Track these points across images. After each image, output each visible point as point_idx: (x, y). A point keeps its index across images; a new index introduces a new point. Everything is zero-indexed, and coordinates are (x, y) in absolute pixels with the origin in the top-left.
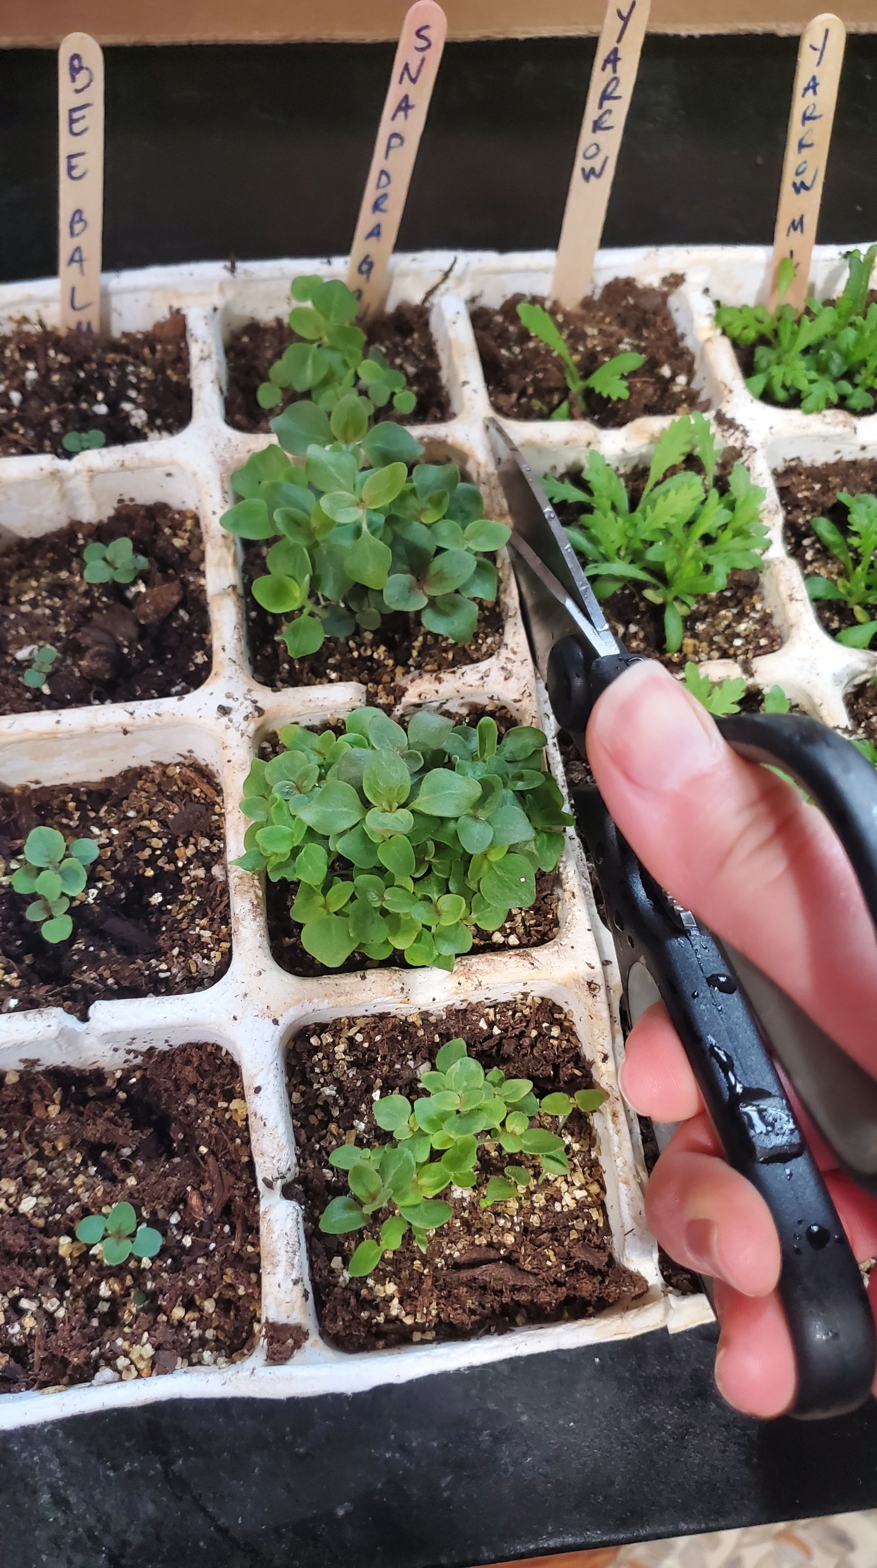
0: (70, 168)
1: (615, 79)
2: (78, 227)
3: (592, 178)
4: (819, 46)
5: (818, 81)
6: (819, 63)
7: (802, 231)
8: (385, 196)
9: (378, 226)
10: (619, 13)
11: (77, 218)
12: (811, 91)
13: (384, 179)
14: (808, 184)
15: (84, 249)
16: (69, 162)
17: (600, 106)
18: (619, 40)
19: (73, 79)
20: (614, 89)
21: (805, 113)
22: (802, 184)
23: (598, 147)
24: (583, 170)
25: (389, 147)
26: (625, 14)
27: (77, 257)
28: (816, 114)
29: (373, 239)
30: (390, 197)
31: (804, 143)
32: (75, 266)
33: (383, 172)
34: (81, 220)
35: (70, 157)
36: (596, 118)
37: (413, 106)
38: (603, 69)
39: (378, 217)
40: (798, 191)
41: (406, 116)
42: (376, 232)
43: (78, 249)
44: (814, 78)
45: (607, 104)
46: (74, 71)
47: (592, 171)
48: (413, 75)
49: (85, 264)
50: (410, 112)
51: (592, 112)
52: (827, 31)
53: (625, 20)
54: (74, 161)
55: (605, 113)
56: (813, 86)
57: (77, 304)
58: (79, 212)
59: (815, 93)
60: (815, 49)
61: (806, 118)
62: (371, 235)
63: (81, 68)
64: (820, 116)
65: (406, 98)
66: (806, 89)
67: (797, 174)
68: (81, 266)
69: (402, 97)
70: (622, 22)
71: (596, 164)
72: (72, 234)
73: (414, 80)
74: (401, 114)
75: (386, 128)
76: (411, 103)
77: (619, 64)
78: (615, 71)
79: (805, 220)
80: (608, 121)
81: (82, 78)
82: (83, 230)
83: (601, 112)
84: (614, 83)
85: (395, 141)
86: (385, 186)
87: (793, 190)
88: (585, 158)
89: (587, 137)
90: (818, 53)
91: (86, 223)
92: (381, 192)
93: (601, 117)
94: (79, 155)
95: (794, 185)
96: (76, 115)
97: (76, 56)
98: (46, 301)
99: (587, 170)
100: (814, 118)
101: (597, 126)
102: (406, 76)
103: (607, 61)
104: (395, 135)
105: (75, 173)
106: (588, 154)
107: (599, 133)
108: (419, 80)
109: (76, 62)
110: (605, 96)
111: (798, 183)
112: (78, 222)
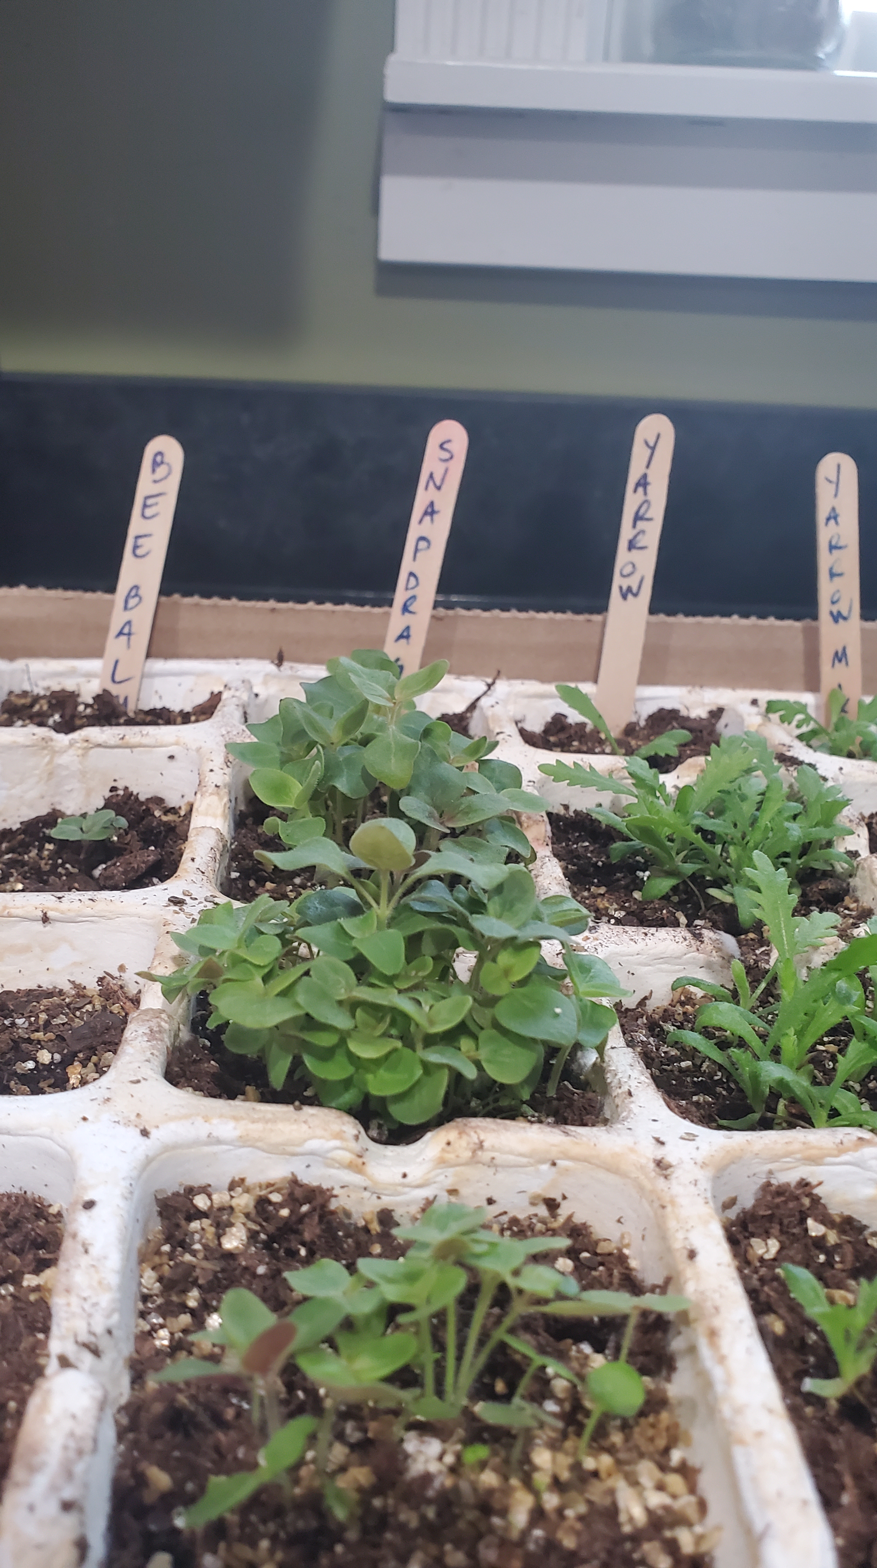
0: (136, 547)
1: (646, 501)
2: (132, 602)
3: (630, 597)
4: (834, 479)
5: (838, 511)
6: (836, 495)
7: (847, 664)
8: (414, 597)
9: (408, 628)
10: (647, 443)
11: (133, 593)
12: (832, 522)
13: (412, 579)
14: (845, 613)
15: (134, 624)
16: (136, 542)
17: (634, 526)
18: (648, 466)
19: (154, 471)
20: (646, 511)
21: (830, 542)
22: (839, 613)
23: (634, 566)
24: (621, 588)
25: (416, 550)
26: (652, 444)
27: (126, 631)
28: (841, 544)
29: (403, 641)
30: (418, 599)
31: (834, 571)
32: (123, 638)
33: (411, 574)
34: (136, 595)
35: (137, 537)
36: (631, 537)
37: (437, 512)
38: (635, 491)
39: (408, 619)
40: (836, 620)
41: (432, 520)
42: (405, 635)
43: (129, 623)
44: (833, 509)
45: (641, 525)
46: (155, 464)
47: (629, 589)
48: (438, 483)
49: (132, 637)
50: (435, 517)
51: (626, 532)
52: (839, 466)
53: (653, 449)
54: (140, 541)
55: (638, 533)
56: (833, 516)
57: (117, 679)
58: (136, 587)
59: (837, 523)
60: (830, 482)
61: (832, 548)
62: (401, 637)
63: (162, 463)
64: (845, 547)
65: (432, 504)
66: (828, 519)
67: (833, 603)
68: (129, 639)
69: (427, 503)
70: (649, 451)
71: (633, 582)
72: (126, 608)
73: (439, 488)
74: (427, 519)
75: (414, 531)
76: (436, 508)
77: (649, 488)
78: (645, 493)
79: (848, 652)
80: (642, 541)
81: (161, 471)
82: (137, 605)
83: (635, 532)
84: (645, 506)
85: (422, 544)
86: (413, 588)
87: (830, 619)
88: (623, 576)
89: (623, 556)
90: (834, 486)
91: (141, 599)
92: (410, 593)
93: (636, 536)
94: (145, 536)
95: (831, 613)
96: (149, 502)
97: (160, 453)
98: (89, 676)
99: (625, 588)
100: (840, 548)
101: (631, 546)
102: (431, 484)
103: (638, 485)
104: (422, 538)
105: (139, 552)
106: (625, 572)
107: (634, 551)
108: (444, 488)
109: (159, 459)
110: (637, 518)
111: (835, 613)
112: (133, 597)
